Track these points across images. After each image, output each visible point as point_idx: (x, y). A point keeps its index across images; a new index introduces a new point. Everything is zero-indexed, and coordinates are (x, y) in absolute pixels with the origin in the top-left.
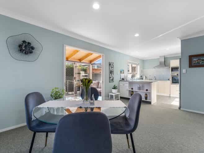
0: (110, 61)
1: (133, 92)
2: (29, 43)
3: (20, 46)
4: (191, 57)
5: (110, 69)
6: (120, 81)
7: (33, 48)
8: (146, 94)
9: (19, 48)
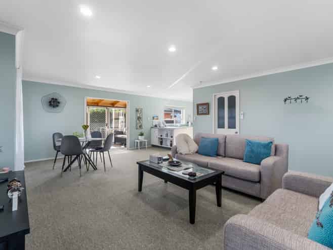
0: (138, 108)
1: (162, 139)
2: (56, 99)
3: (50, 102)
4: (198, 105)
5: (136, 115)
6: (152, 128)
7: (59, 103)
8: (171, 141)
9: (49, 104)
